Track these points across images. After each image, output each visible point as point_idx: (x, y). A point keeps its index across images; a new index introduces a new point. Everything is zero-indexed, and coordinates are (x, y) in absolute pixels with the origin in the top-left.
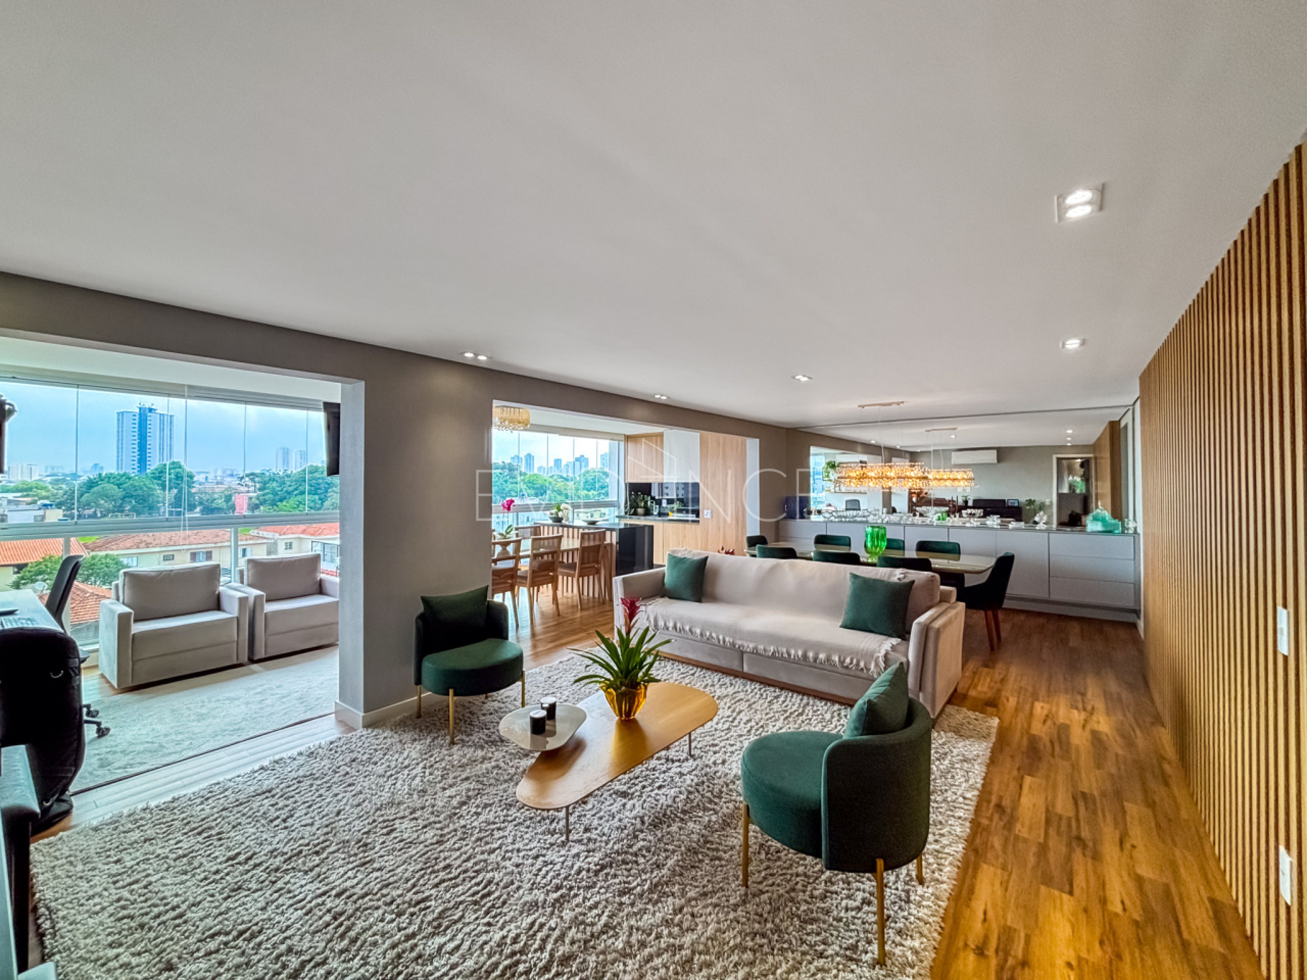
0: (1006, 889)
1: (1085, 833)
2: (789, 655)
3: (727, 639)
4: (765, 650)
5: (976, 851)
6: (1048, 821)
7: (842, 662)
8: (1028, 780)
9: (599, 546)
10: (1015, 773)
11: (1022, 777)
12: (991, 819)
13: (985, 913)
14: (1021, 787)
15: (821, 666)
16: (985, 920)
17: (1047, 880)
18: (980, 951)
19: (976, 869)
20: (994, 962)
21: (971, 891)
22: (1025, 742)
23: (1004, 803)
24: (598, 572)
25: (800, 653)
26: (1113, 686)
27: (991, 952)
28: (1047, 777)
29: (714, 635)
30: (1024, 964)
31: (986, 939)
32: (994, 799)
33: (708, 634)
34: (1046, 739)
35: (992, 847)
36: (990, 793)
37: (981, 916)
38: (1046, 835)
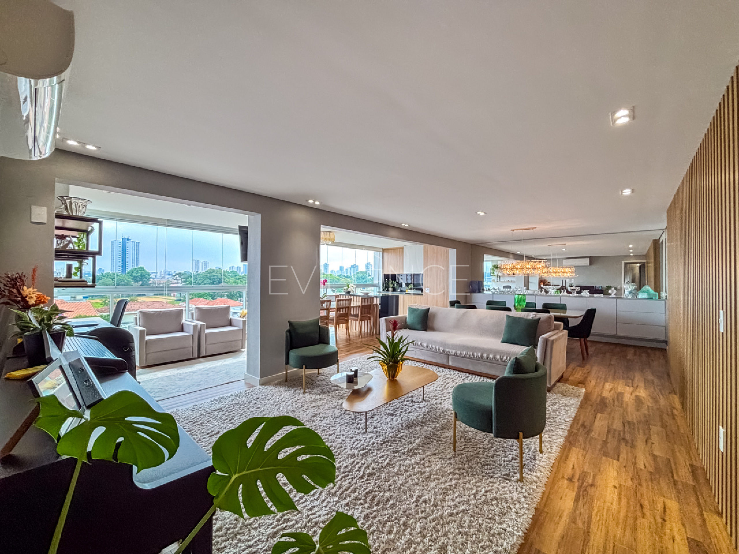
0: (585, 458)
1: (628, 437)
2: (474, 356)
3: (441, 349)
4: (461, 353)
5: (570, 442)
6: (608, 432)
7: (501, 359)
8: (599, 415)
9: (370, 305)
10: (593, 412)
11: (596, 414)
12: (578, 430)
13: (573, 466)
14: (595, 418)
15: (490, 361)
16: (573, 468)
17: (606, 454)
18: (570, 480)
19: (569, 449)
20: (576, 484)
21: (567, 457)
22: (599, 399)
23: (586, 424)
24: (370, 319)
25: (479, 355)
26: (650, 377)
27: (576, 480)
28: (610, 414)
29: (434, 347)
30: (592, 485)
31: (573, 476)
32: (581, 422)
33: (430, 346)
34: (611, 398)
35: (579, 441)
36: (579, 420)
37: (571, 467)
38: (607, 437)
